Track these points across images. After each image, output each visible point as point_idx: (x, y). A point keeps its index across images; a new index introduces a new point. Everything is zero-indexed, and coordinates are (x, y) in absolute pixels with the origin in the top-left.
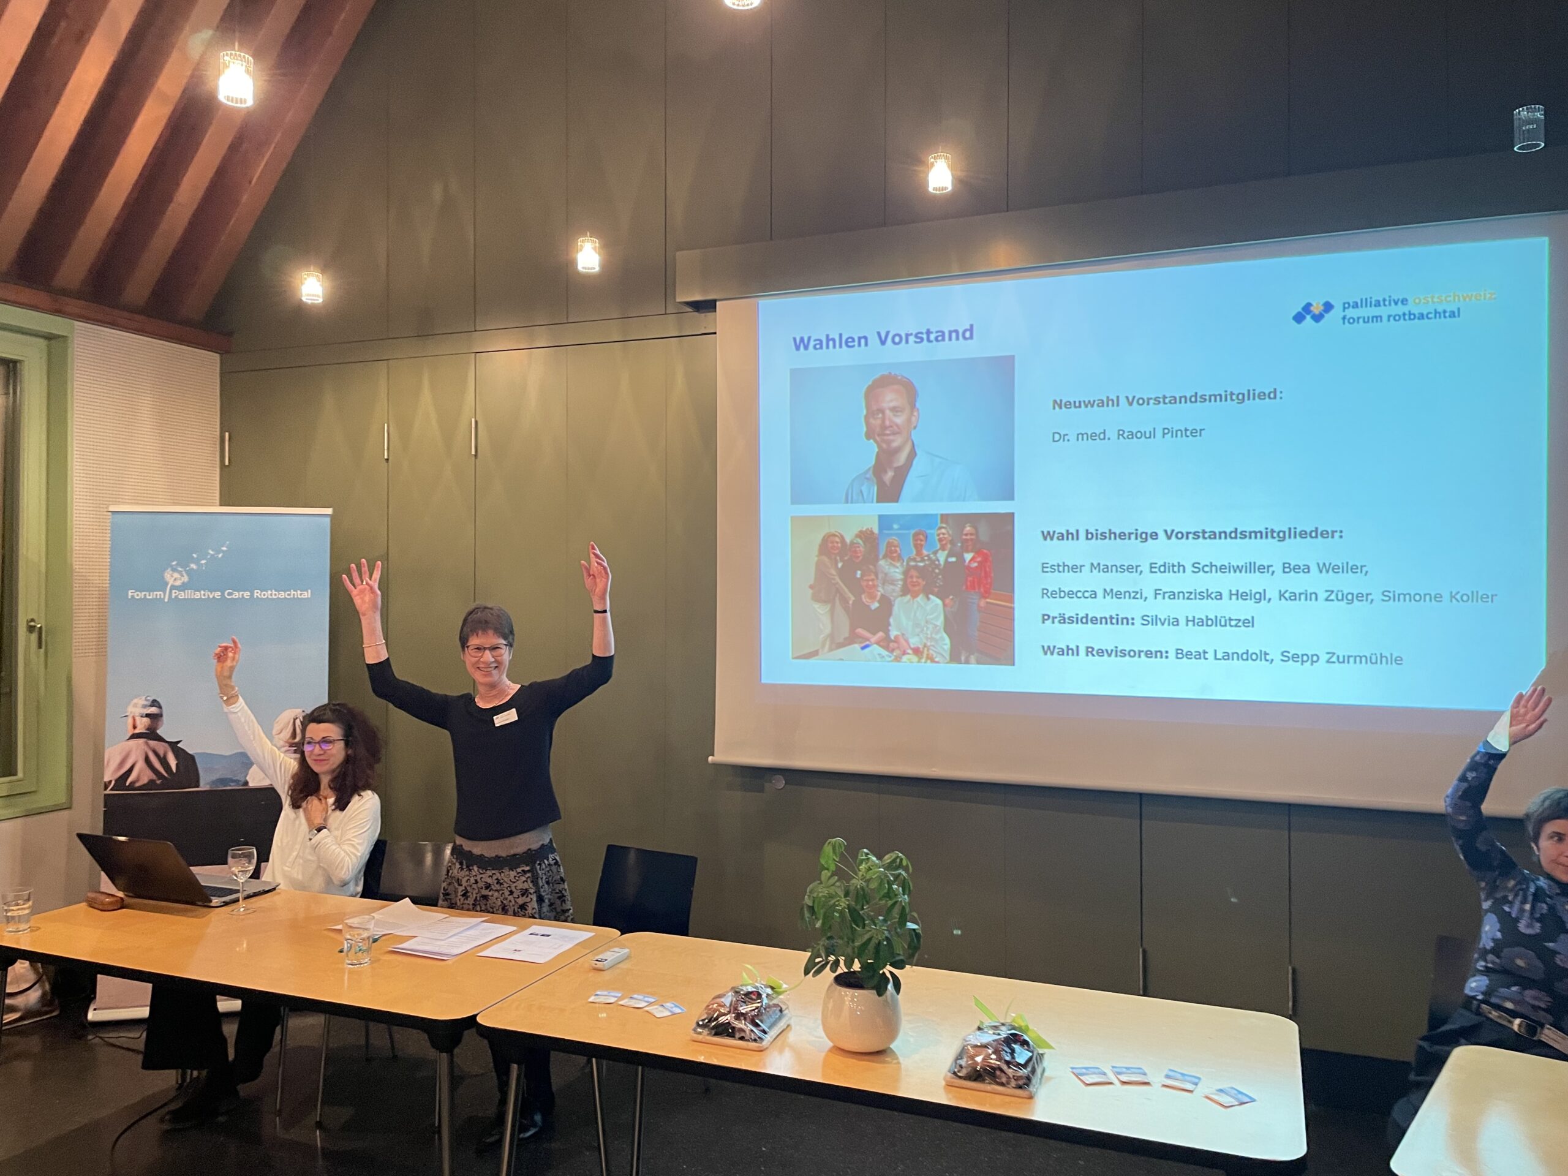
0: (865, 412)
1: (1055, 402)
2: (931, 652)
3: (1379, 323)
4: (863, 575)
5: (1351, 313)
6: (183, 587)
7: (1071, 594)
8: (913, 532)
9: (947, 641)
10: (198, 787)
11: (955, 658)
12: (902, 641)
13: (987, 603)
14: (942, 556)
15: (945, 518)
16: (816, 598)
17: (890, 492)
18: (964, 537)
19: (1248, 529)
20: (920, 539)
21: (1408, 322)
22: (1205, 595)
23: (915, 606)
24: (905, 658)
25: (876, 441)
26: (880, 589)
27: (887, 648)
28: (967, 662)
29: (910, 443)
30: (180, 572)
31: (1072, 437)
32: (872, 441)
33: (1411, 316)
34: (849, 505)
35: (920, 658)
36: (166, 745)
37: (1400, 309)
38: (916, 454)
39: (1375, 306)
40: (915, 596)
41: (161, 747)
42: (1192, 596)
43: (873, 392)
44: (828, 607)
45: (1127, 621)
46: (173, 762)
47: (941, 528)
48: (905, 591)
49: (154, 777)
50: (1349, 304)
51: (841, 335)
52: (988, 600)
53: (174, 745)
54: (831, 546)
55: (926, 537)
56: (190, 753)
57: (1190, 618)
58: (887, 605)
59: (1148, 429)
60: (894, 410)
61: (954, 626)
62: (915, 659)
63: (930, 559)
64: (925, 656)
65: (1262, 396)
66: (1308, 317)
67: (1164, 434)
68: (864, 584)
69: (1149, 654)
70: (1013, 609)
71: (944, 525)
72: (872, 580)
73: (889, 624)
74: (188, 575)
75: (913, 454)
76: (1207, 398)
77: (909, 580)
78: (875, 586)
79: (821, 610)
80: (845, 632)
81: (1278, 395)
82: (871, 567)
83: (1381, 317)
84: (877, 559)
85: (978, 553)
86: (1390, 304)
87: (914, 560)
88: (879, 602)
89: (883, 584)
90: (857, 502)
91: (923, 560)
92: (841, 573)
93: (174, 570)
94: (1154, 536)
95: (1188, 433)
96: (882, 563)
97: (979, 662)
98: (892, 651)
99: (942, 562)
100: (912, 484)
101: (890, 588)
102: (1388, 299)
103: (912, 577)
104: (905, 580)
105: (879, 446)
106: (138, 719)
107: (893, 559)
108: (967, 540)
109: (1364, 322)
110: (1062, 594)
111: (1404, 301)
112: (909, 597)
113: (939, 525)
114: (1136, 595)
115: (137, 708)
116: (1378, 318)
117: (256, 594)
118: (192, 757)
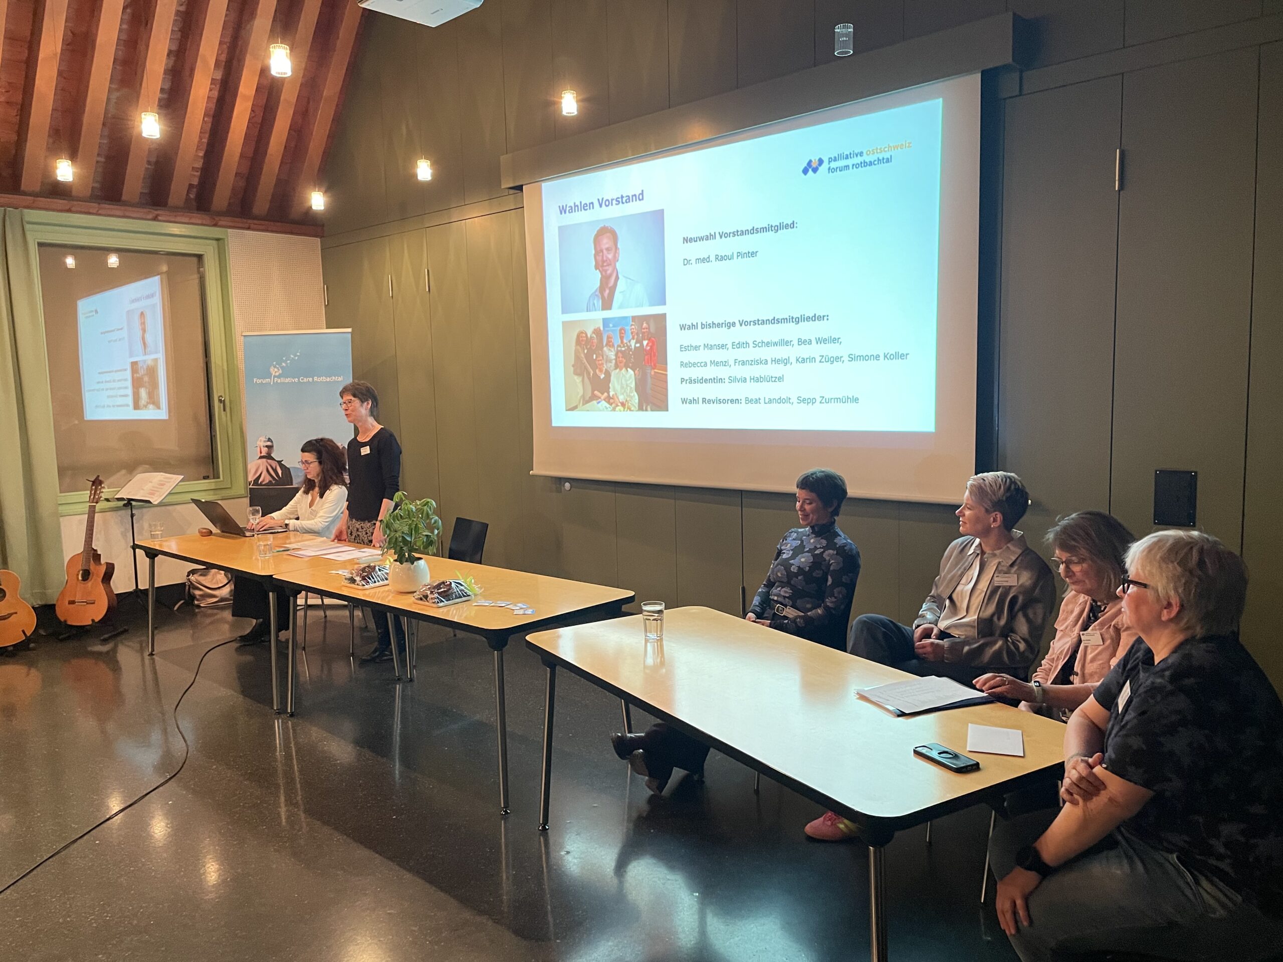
0: (593, 252)
1: (684, 238)
2: (629, 404)
3: (848, 171)
4: (596, 357)
5: (834, 165)
6: (279, 377)
7: (694, 365)
8: (619, 328)
9: (637, 397)
10: (292, 485)
11: (641, 408)
12: (615, 397)
13: (655, 372)
14: (633, 343)
15: (634, 318)
16: (576, 373)
17: (607, 305)
18: (643, 330)
19: (780, 317)
20: (622, 332)
21: (864, 168)
22: (759, 362)
23: (621, 375)
24: (617, 409)
25: (600, 270)
26: (605, 366)
27: (609, 402)
28: (646, 410)
29: (615, 270)
30: (278, 368)
31: (693, 261)
32: (598, 271)
33: (865, 164)
34: (588, 313)
35: (624, 408)
36: (276, 462)
37: (858, 160)
38: (618, 278)
39: (846, 159)
40: (621, 369)
41: (274, 464)
42: (753, 363)
43: (597, 240)
44: (580, 379)
45: (721, 380)
46: (280, 472)
47: (632, 325)
48: (617, 366)
49: (271, 479)
50: (831, 158)
51: (581, 202)
52: (656, 370)
53: (279, 462)
54: (582, 340)
55: (625, 331)
56: (288, 467)
57: (752, 378)
58: (608, 374)
59: (730, 254)
60: (608, 249)
61: (640, 387)
62: (622, 409)
63: (627, 345)
64: (626, 406)
65: (787, 226)
66: (810, 170)
67: (738, 256)
68: (597, 362)
69: (732, 401)
70: (666, 375)
71: (634, 323)
72: (601, 360)
73: (609, 388)
74: (282, 370)
75: (617, 278)
76: (759, 230)
77: (618, 359)
78: (602, 364)
79: (578, 380)
80: (589, 394)
81: (795, 225)
82: (600, 352)
83: (849, 166)
84: (603, 347)
85: (649, 340)
86: (854, 157)
87: (620, 346)
88: (604, 374)
89: (606, 362)
90: (592, 311)
91: (624, 347)
92: (586, 355)
93: (275, 367)
94: (734, 324)
95: (750, 254)
96: (605, 349)
97: (652, 410)
98: (611, 404)
99: (633, 347)
100: (618, 297)
101: (609, 365)
102: (852, 153)
103: (619, 357)
104: (616, 359)
105: (602, 274)
106: (262, 448)
107: (610, 346)
108: (644, 332)
109: (840, 171)
110: (690, 365)
111: (861, 154)
112: (618, 370)
113: (631, 323)
114: (725, 364)
115: (262, 443)
116: (847, 167)
117: (315, 379)
118: (289, 469)
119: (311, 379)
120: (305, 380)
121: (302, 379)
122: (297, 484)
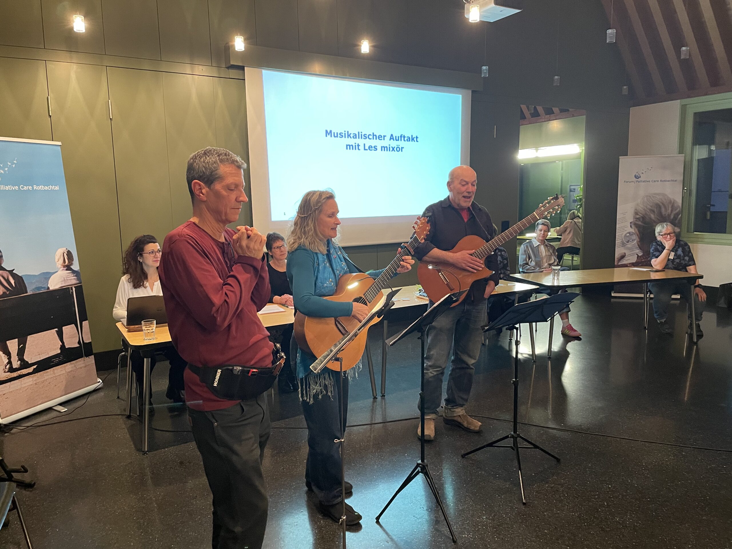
10: (27, 293)
36: (7, 272)
41: (5, 274)
46: (12, 281)
49: (5, 290)
53: (11, 272)
56: (20, 275)
117: (35, 187)
118: (21, 277)
119: (30, 188)
120: (25, 188)
121: (22, 187)
122: (31, 291)
